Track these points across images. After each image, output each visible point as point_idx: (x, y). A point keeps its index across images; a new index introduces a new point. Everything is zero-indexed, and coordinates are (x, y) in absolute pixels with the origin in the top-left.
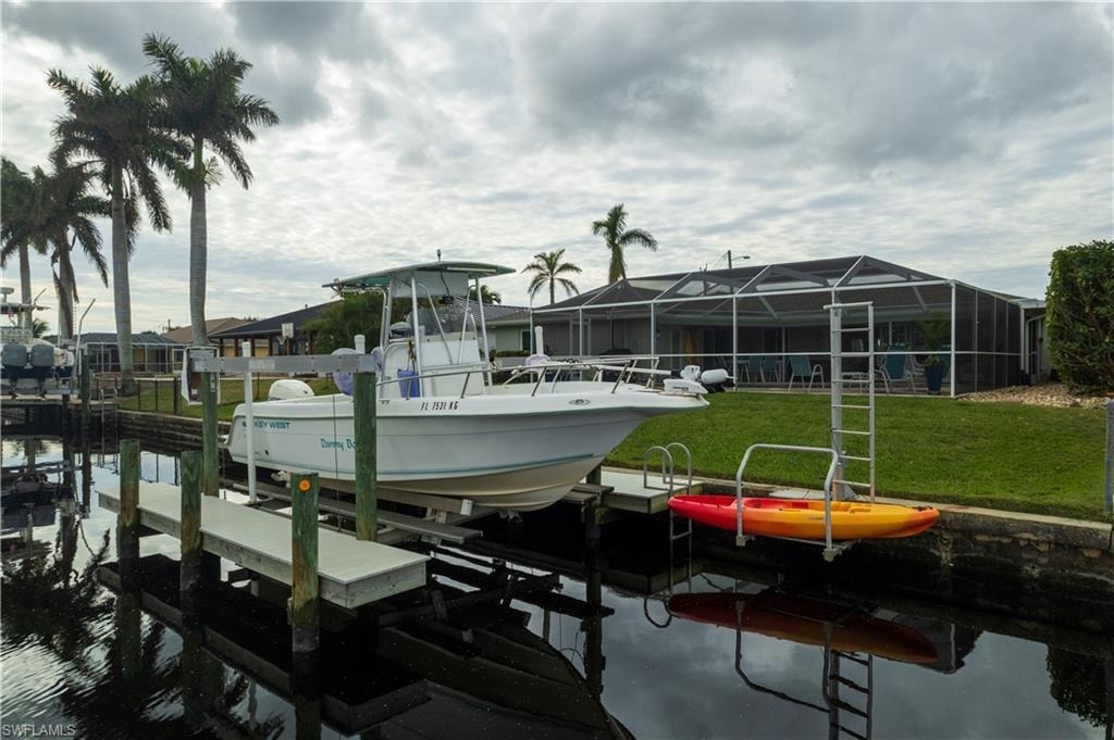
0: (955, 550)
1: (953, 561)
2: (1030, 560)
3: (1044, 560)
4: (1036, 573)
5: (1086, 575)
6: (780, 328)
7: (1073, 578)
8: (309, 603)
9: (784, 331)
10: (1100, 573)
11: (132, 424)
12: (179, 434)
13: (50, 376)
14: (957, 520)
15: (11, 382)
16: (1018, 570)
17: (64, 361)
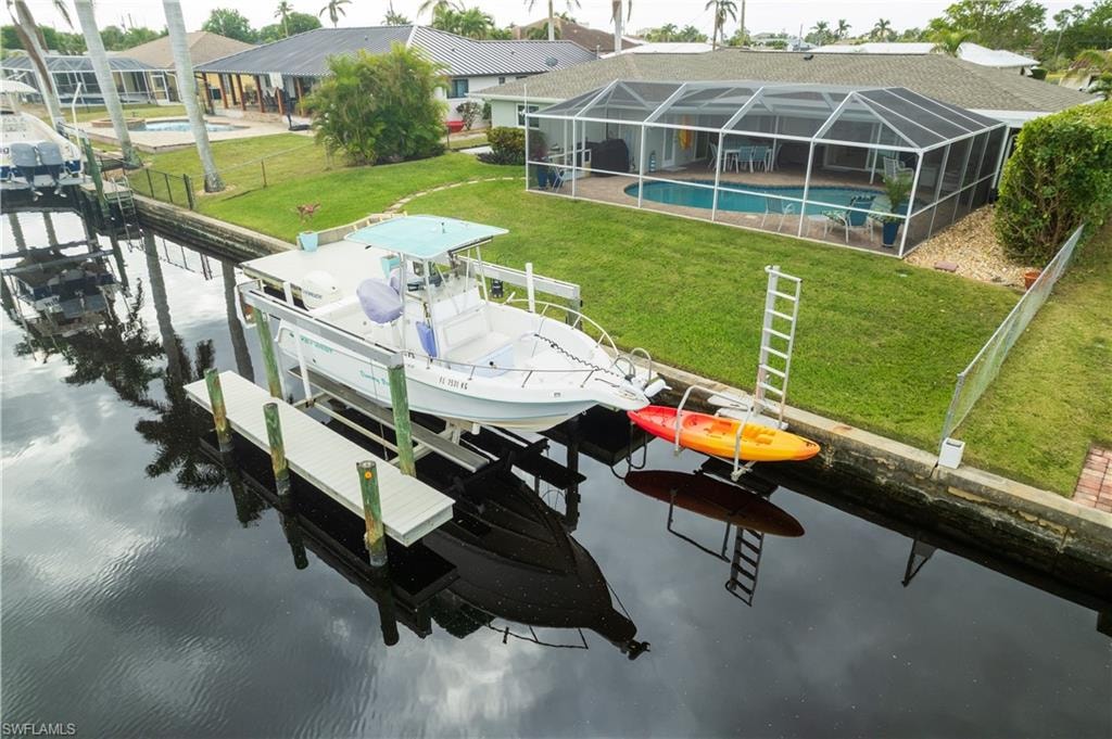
0: (835, 456)
1: (832, 463)
2: (881, 473)
3: (890, 475)
4: (884, 481)
5: (913, 488)
6: (775, 117)
7: (905, 489)
8: (379, 540)
9: (777, 119)
10: (922, 489)
11: (150, 211)
12: (200, 232)
13: (62, 171)
14: (839, 440)
15: (28, 180)
16: (873, 478)
17: (70, 154)
